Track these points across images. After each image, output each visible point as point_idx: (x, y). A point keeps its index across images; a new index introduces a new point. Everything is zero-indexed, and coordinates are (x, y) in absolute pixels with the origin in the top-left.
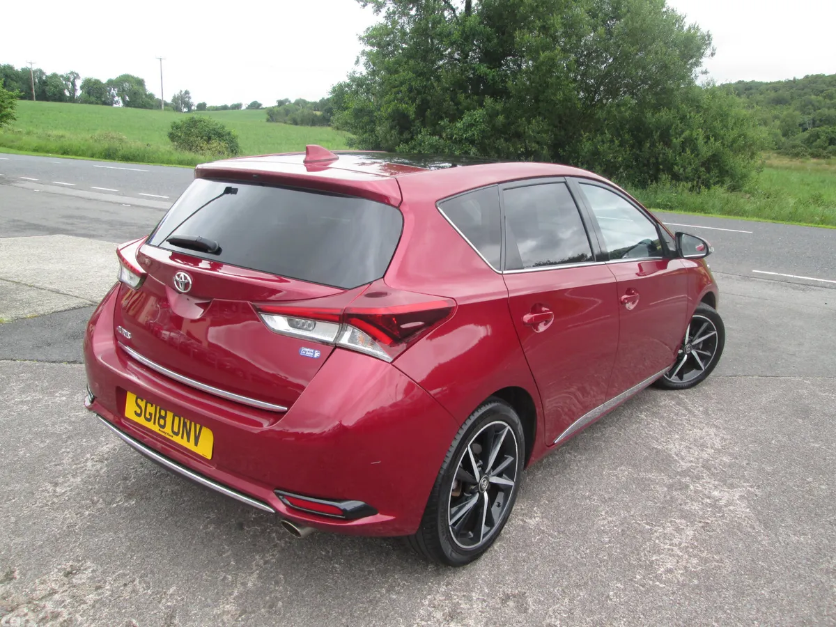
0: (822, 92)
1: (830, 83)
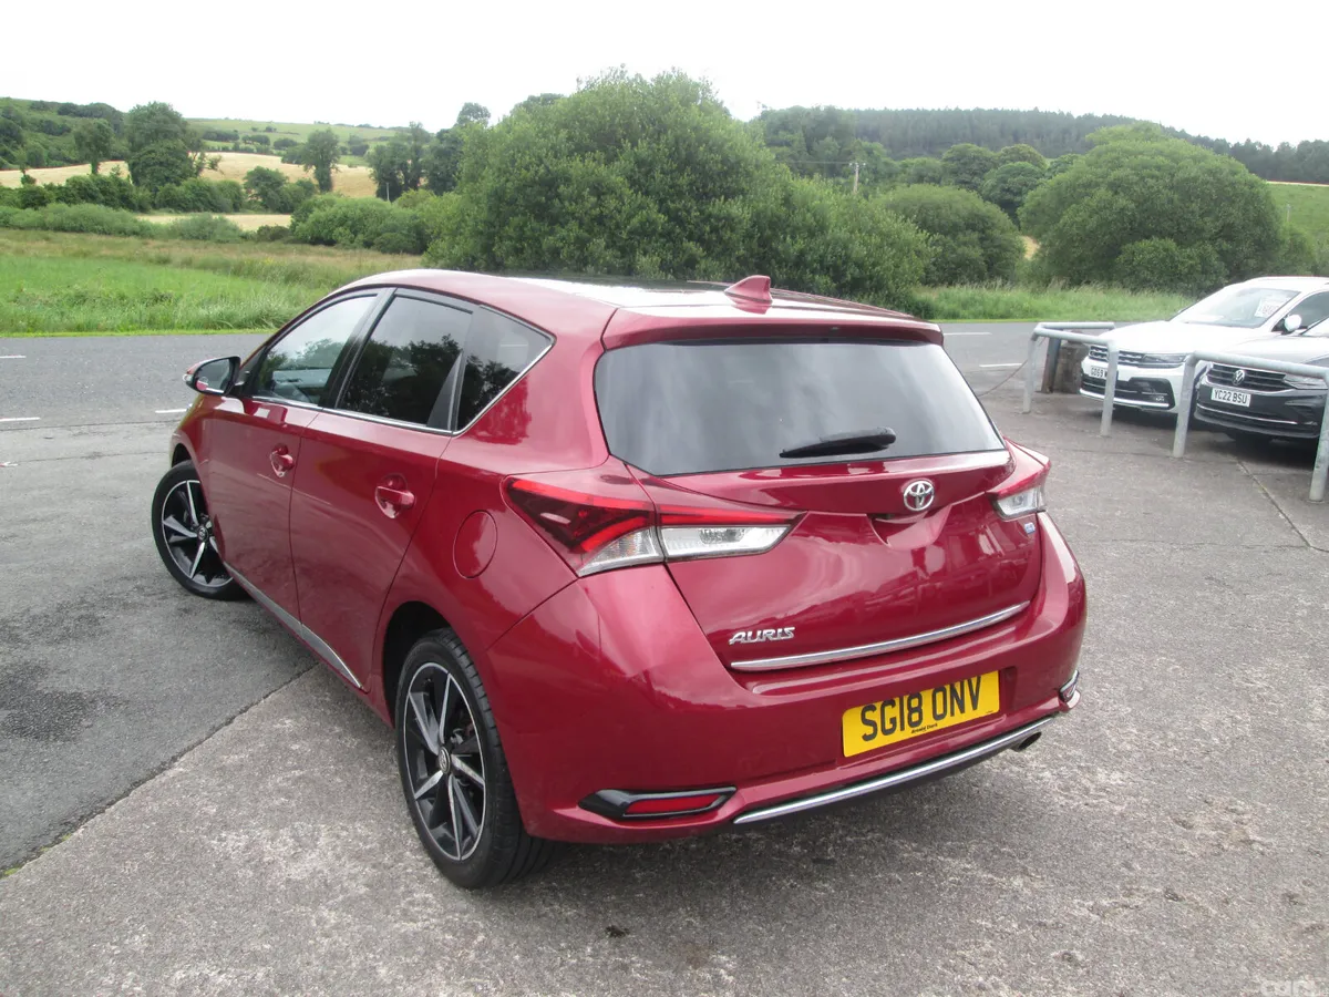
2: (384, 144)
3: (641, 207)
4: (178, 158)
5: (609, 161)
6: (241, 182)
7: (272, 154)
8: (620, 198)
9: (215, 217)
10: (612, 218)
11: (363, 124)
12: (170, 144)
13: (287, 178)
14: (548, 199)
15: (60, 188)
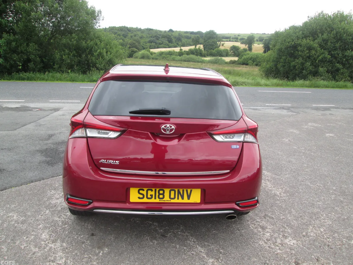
0: (116, 33)
1: (118, 30)
2: (267, 38)
3: (322, 53)
4: (215, 43)
5: (314, 40)
6: (229, 49)
7: (238, 42)
8: (316, 51)
9: (220, 58)
10: (313, 57)
11: (263, 33)
12: (213, 40)
13: (240, 48)
14: (294, 51)
15: (187, 51)
